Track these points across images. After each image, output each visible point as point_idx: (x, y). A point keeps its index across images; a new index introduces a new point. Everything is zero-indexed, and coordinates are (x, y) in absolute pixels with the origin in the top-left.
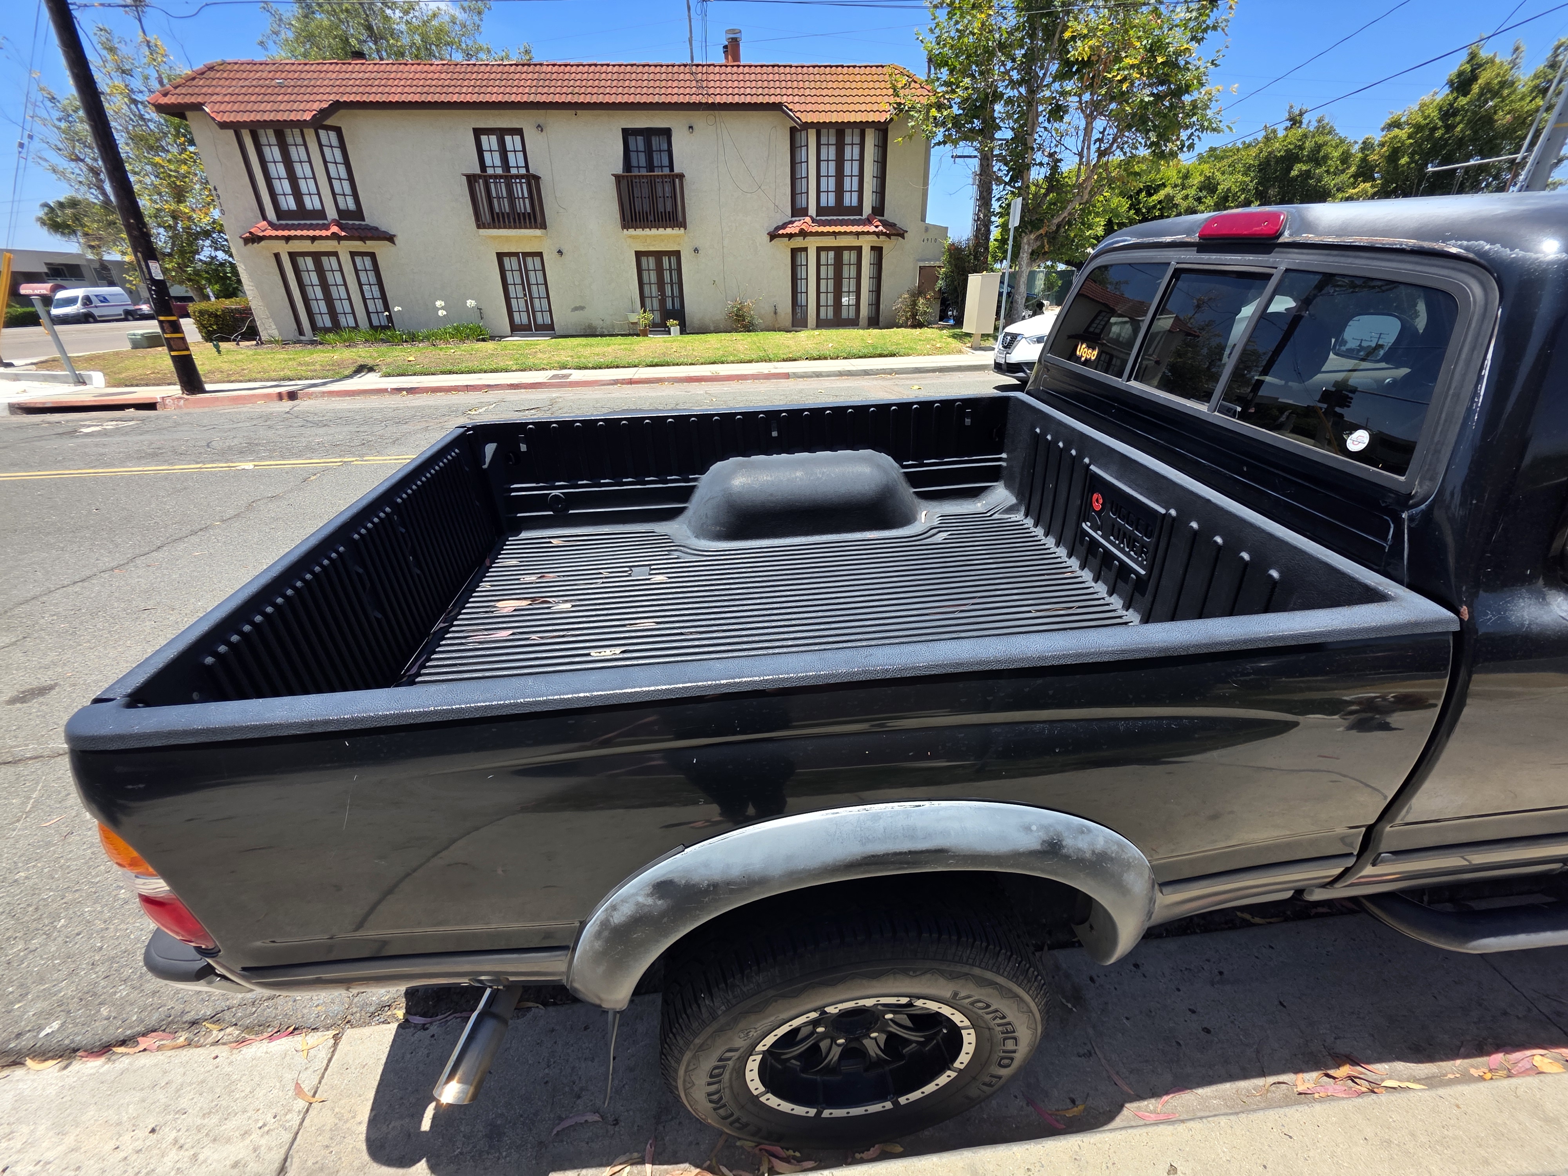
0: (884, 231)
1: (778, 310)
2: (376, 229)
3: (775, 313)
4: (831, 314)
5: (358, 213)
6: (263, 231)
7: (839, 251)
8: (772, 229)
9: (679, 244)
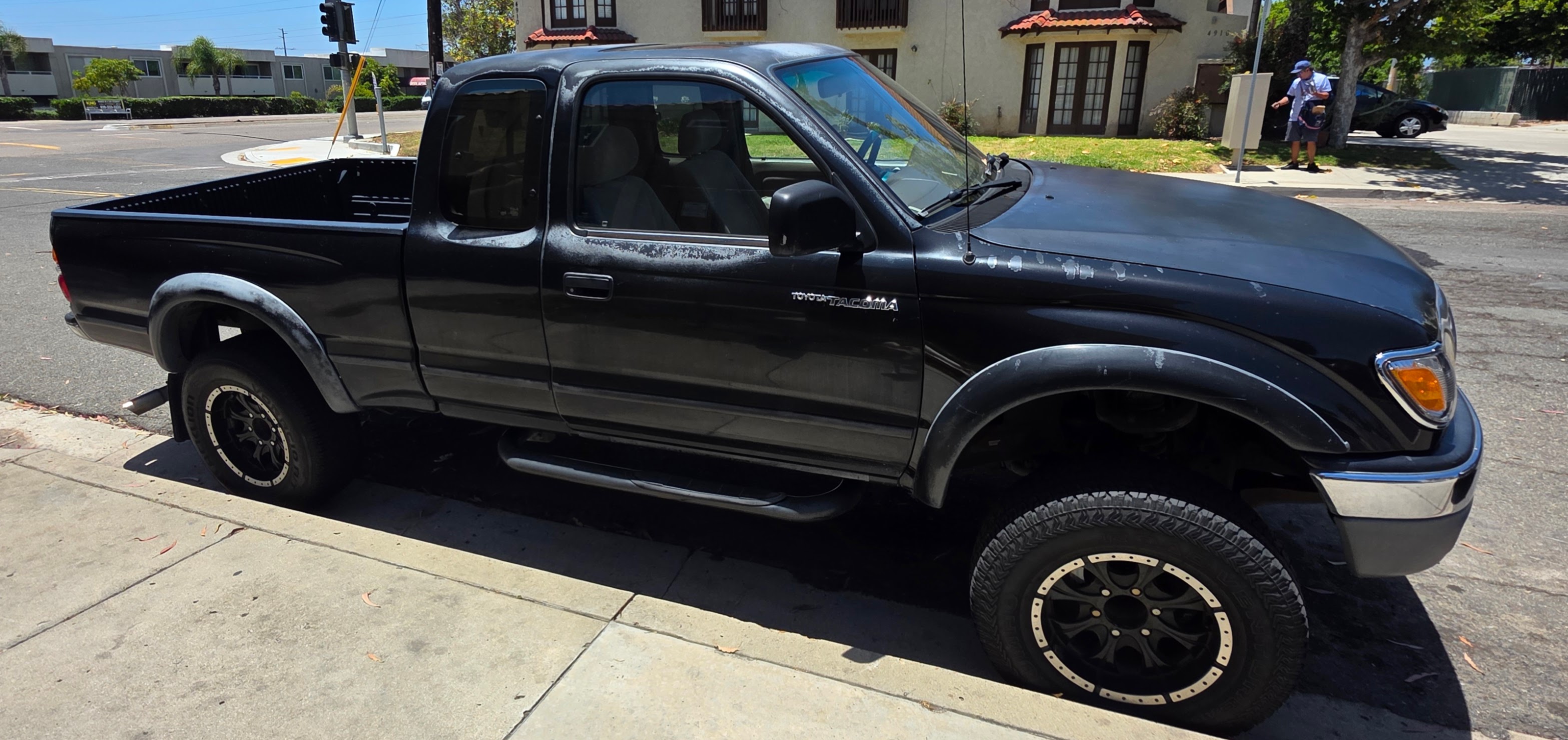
0: (1145, 23)
1: (1003, 113)
2: (623, 33)
3: (1000, 116)
4: (1068, 118)
5: (612, 21)
6: (538, 37)
7: (1085, 48)
8: (1005, 24)
9: (897, 42)
